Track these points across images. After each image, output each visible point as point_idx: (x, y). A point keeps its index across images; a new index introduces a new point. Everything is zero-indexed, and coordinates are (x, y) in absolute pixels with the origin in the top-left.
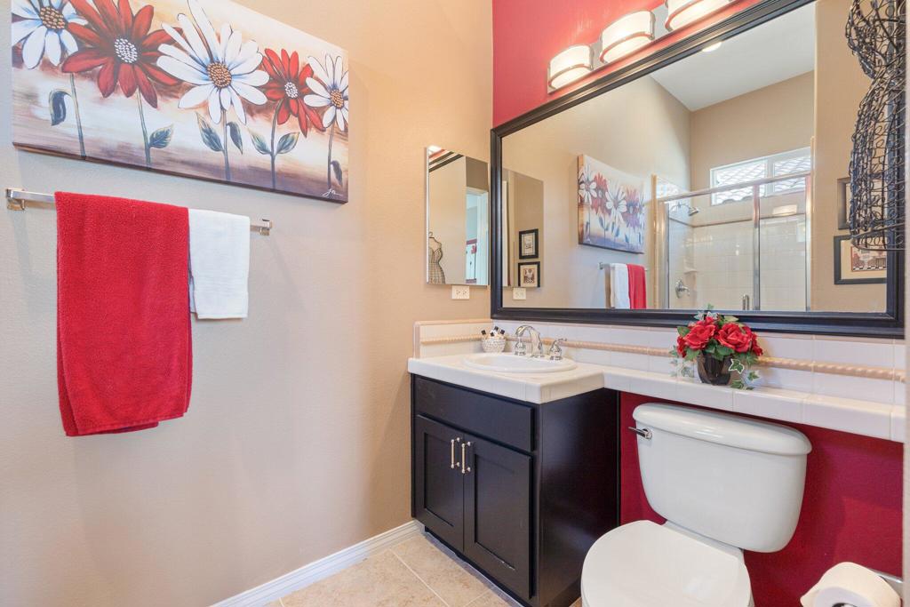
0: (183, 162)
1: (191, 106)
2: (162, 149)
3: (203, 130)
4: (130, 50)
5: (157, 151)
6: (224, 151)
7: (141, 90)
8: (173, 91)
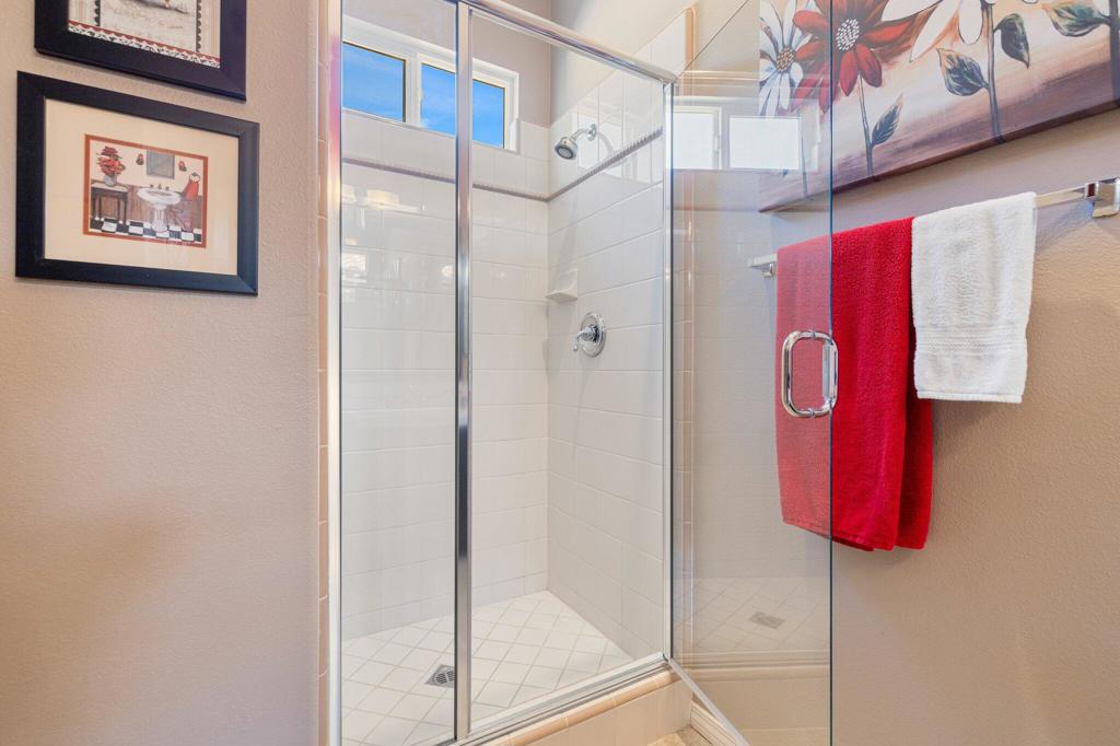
0: (917, 145)
1: (928, 47)
2: (887, 142)
3: (950, 71)
4: (852, 28)
5: (883, 147)
6: (987, 87)
7: (863, 75)
8: (903, 42)
